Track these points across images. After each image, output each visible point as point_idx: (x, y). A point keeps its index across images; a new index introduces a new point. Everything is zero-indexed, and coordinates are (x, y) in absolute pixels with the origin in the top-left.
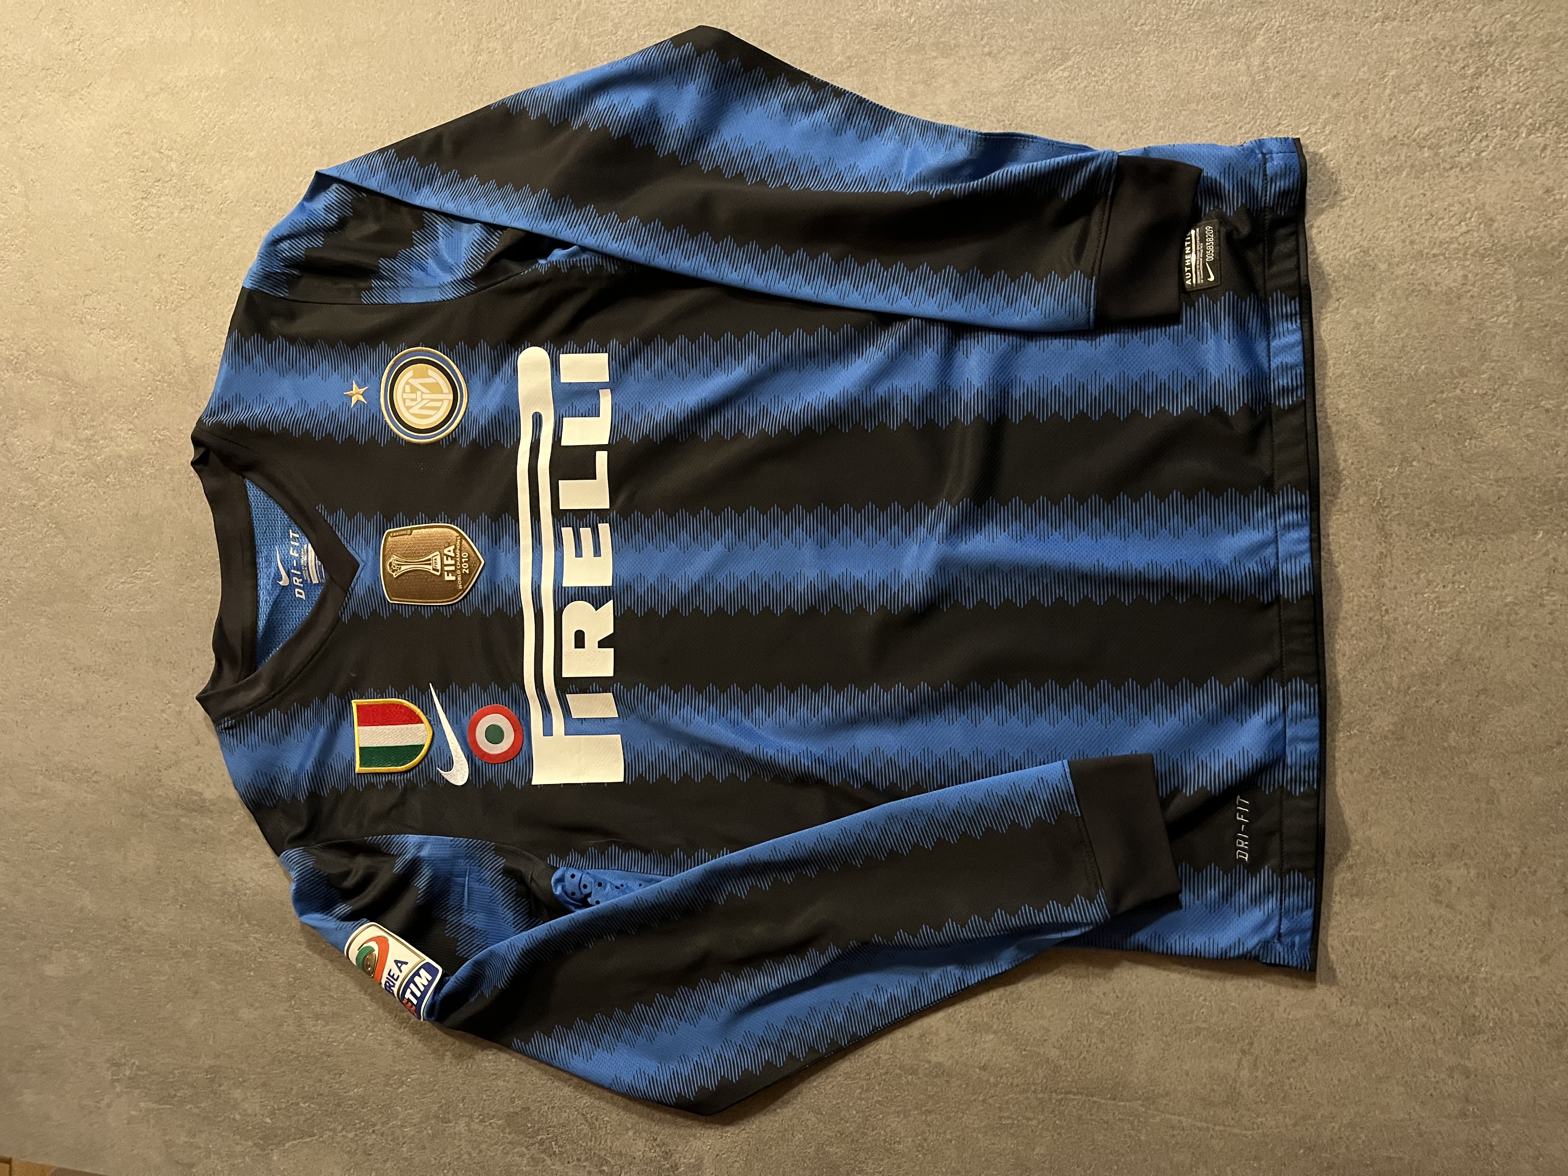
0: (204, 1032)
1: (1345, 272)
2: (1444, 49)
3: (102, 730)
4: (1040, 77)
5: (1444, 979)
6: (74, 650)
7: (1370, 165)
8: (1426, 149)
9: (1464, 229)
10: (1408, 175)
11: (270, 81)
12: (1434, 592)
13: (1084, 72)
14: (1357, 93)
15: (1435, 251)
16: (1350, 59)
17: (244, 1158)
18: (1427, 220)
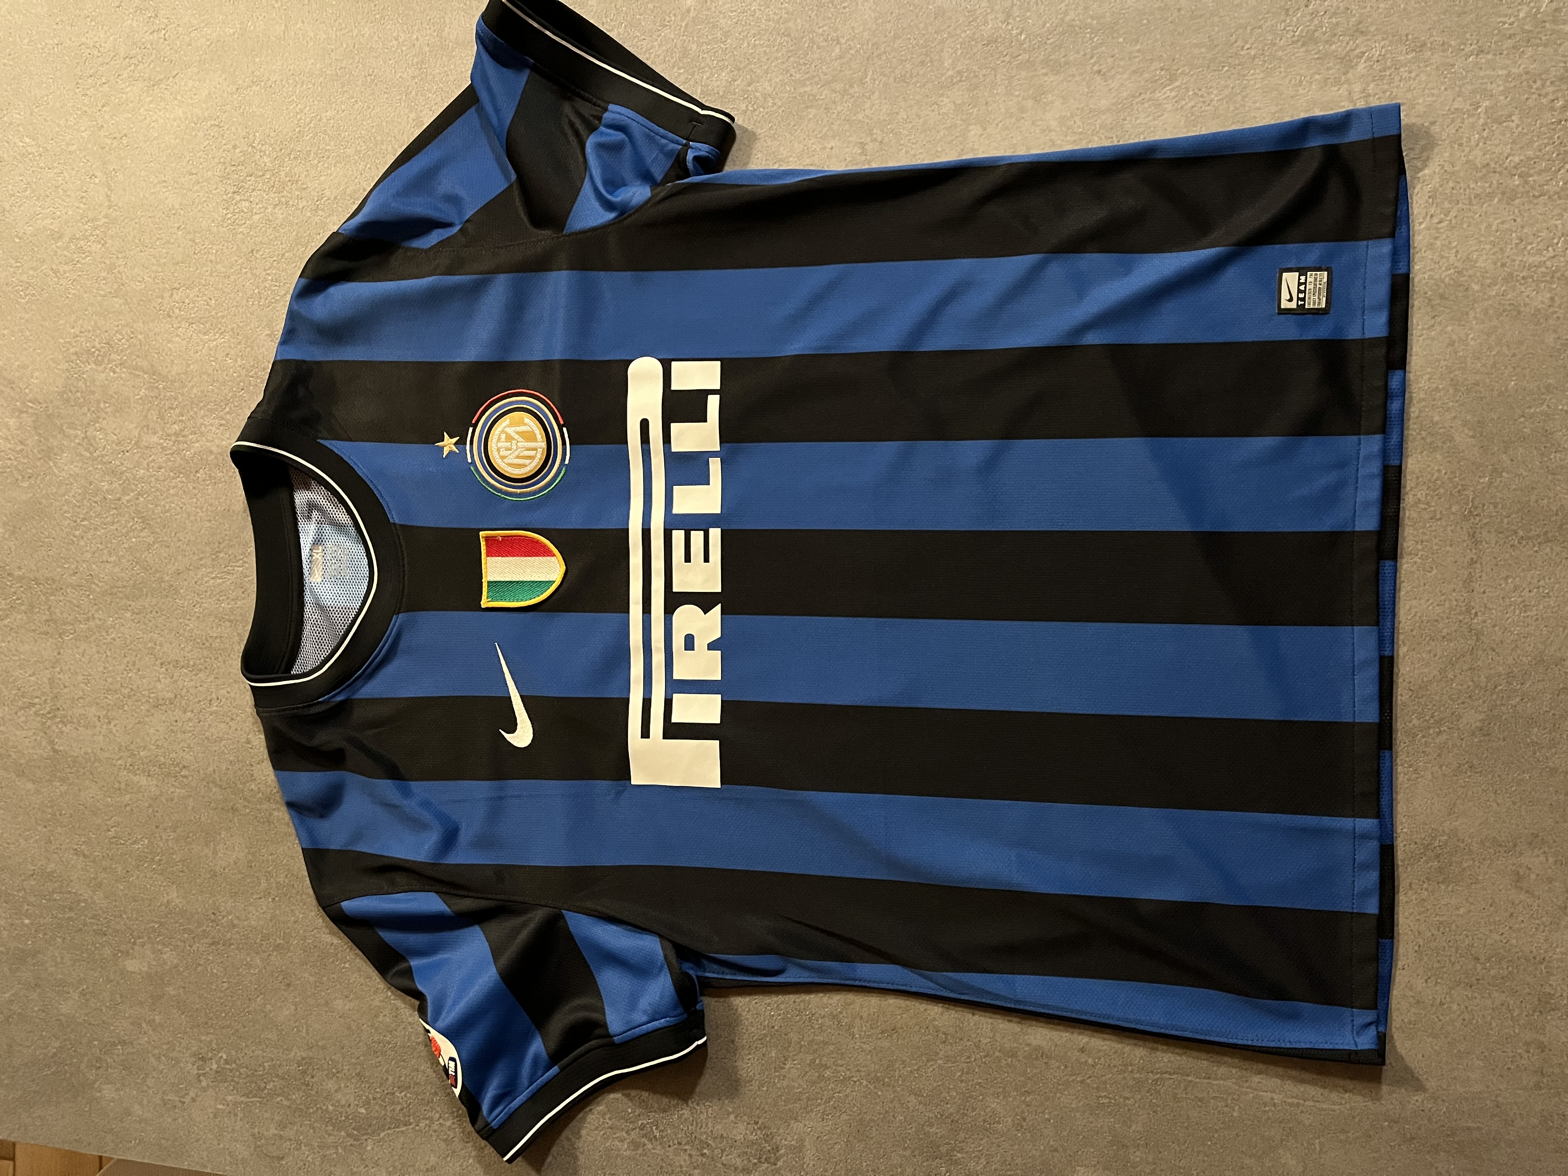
0: (297, 1024)
1: (1441, 291)
2: (1535, 82)
3: (191, 724)
4: (1148, 96)
5: (1523, 960)
6: (161, 645)
7: (1465, 190)
8: (1516, 177)
9: (1551, 253)
10: (1500, 200)
11: (369, 78)
12: (1520, 596)
13: (1191, 93)
14: (1452, 122)
15: (1524, 274)
16: (1446, 89)
17: (337, 1149)
18: (1517, 244)
